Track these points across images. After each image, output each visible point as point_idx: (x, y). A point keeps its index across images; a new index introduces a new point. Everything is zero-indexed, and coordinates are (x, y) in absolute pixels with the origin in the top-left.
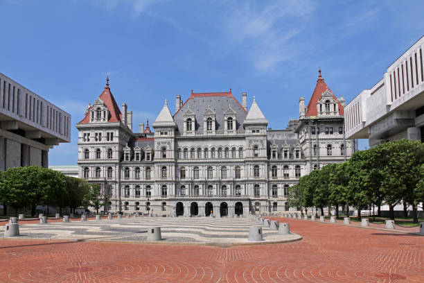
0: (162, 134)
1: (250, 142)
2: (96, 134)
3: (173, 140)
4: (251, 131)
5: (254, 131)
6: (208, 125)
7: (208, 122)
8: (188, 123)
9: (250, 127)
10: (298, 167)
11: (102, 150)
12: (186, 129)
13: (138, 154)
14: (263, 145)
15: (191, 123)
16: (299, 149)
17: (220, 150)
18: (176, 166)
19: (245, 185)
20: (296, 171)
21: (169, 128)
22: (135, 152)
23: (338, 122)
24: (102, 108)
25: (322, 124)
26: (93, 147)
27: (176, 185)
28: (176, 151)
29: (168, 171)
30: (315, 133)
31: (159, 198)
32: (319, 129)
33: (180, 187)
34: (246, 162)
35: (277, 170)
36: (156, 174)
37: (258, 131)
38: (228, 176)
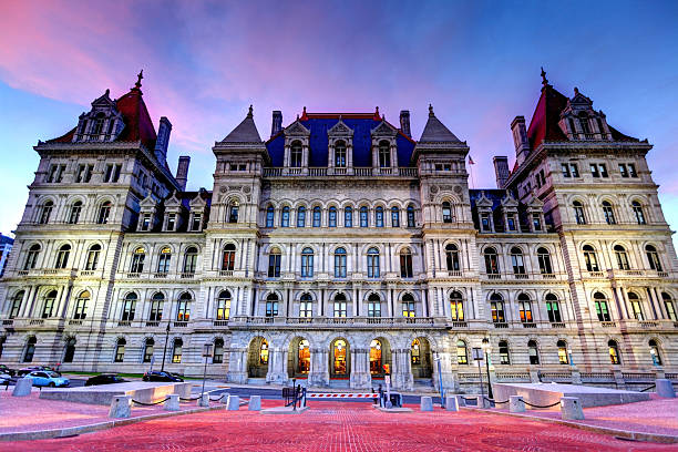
0: (234, 168)
1: (433, 190)
2: (82, 168)
3: (257, 180)
4: (434, 167)
5: (439, 168)
6: (337, 155)
7: (337, 150)
8: (293, 150)
9: (430, 157)
10: (542, 250)
11: (86, 202)
12: (287, 162)
13: (172, 216)
14: (461, 197)
15: (301, 150)
16: (540, 210)
17: (364, 209)
18: (259, 245)
19: (426, 291)
20: (540, 259)
21: (251, 157)
22: (167, 210)
23: (616, 152)
24: (108, 114)
25: (581, 156)
26: (66, 196)
27: (255, 290)
28: (261, 210)
29: (238, 255)
30: (569, 176)
31: (209, 326)
32: (575, 166)
33: (265, 298)
34: (428, 236)
35: (494, 258)
36: (208, 260)
37: (448, 167)
38: (382, 270)
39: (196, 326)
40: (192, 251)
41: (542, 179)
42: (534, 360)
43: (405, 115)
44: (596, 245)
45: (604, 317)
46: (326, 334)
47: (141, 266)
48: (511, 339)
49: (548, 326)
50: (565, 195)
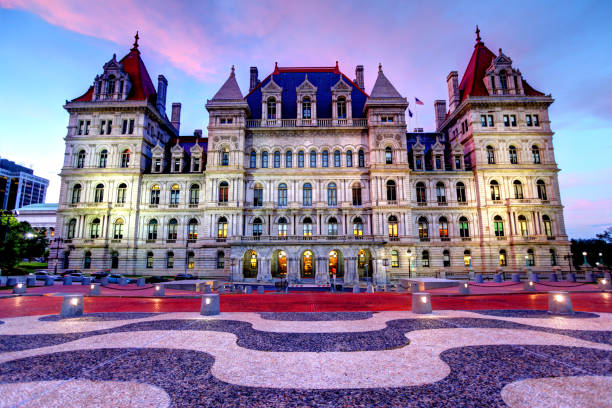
0: (223, 121)
1: (379, 138)
2: (103, 123)
3: (242, 131)
4: (380, 119)
5: (384, 120)
6: (304, 109)
7: (304, 105)
8: (269, 105)
9: (377, 111)
10: (460, 184)
11: (111, 150)
12: (265, 115)
13: (178, 160)
14: (401, 144)
15: (275, 105)
16: (461, 153)
17: (325, 153)
18: (246, 182)
19: (371, 216)
20: (458, 191)
21: (236, 112)
22: (173, 155)
23: (525, 105)
24: (118, 76)
25: (497, 109)
26: (94, 145)
27: (244, 217)
28: (246, 154)
29: (230, 190)
30: (486, 125)
31: (212, 242)
32: (492, 117)
33: (252, 221)
34: (373, 174)
35: (424, 190)
36: (208, 194)
37: (391, 119)
38: (339, 200)
39: (203, 243)
40: (195, 187)
41: (466, 126)
42: (447, 264)
43: (360, 70)
44: (500, 180)
45: (499, 233)
46: (298, 247)
47: (158, 199)
48: (431, 250)
49: (458, 240)
50: (481, 141)
